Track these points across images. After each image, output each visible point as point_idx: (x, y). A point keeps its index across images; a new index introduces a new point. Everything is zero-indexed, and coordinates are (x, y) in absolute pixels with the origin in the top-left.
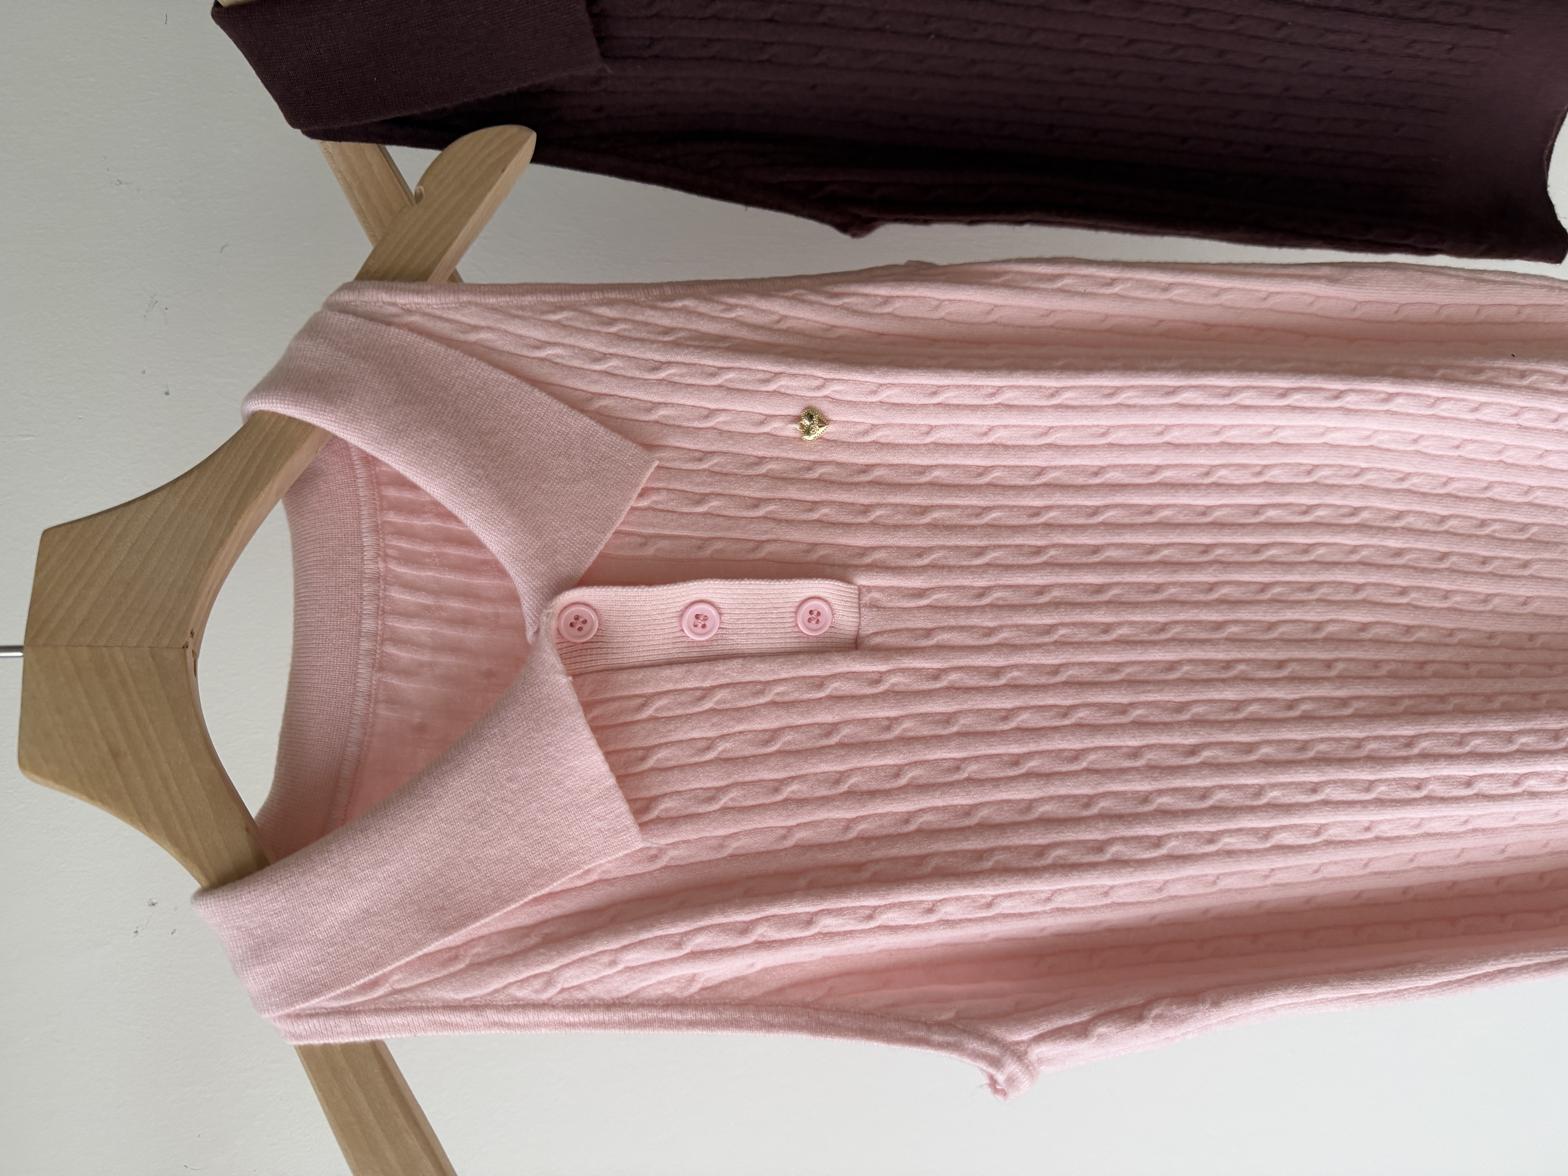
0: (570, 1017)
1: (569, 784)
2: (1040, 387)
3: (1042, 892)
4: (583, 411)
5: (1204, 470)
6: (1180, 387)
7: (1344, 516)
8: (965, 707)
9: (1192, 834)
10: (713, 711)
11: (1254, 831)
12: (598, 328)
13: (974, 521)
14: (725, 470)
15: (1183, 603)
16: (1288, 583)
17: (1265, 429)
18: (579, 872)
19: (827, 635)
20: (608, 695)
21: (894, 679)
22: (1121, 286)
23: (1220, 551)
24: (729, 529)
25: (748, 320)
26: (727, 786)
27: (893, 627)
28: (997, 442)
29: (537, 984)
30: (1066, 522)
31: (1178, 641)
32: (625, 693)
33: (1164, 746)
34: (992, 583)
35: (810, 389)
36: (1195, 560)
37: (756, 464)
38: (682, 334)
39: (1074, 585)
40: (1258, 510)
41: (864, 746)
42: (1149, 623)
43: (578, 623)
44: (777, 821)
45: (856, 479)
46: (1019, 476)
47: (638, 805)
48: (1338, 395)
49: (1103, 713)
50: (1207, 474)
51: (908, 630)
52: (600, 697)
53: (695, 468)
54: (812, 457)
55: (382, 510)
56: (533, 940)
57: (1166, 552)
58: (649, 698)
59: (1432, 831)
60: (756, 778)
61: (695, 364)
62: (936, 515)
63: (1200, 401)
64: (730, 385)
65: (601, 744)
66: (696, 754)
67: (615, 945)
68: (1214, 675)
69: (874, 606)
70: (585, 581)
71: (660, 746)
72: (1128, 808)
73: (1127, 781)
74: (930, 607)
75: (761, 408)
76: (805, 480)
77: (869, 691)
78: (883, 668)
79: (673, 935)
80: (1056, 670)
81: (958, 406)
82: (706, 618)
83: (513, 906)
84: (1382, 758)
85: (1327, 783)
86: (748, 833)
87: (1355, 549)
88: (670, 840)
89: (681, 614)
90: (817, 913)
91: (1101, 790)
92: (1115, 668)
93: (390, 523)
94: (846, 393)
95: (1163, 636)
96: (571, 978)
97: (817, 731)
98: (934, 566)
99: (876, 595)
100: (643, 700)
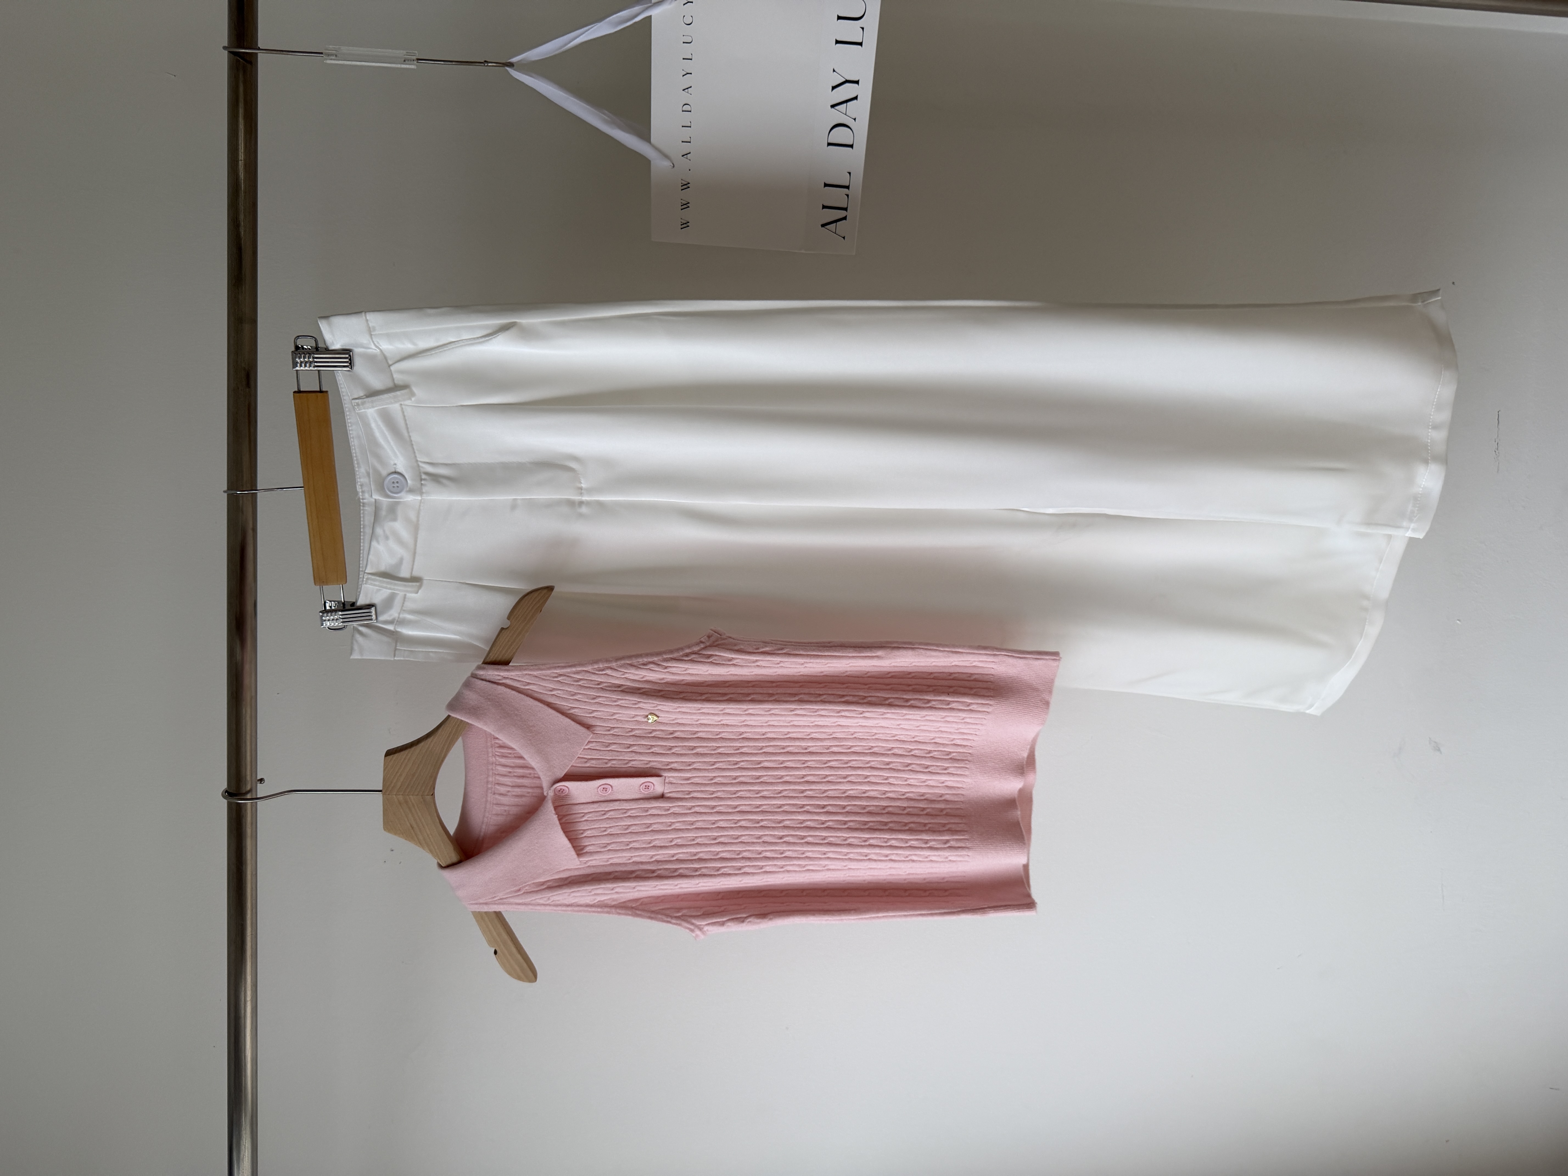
1: (556, 846)
4: (562, 713)
5: (808, 733)
6: (796, 708)
7: (866, 750)
8: (699, 819)
9: (775, 865)
10: (607, 818)
12: (573, 684)
13: (713, 752)
14: (619, 734)
15: (790, 783)
16: (836, 775)
17: (832, 722)
19: (651, 795)
21: (674, 809)
23: (810, 763)
24: (618, 756)
25: (631, 678)
26: (611, 843)
27: (677, 790)
28: (724, 724)
29: (545, 899)
30: (750, 752)
32: (571, 812)
33: (771, 835)
34: (717, 775)
35: (651, 707)
36: (798, 766)
37: (630, 731)
38: (605, 685)
39: (750, 776)
40: (829, 748)
41: (660, 831)
42: (775, 790)
43: (561, 791)
44: (627, 854)
45: (668, 737)
46: (733, 735)
47: (579, 848)
49: (750, 823)
50: (808, 735)
51: (682, 791)
52: (568, 813)
53: (607, 733)
54: (650, 729)
57: (788, 763)
58: (585, 814)
60: (621, 841)
61: (609, 698)
62: (698, 750)
63: (804, 713)
64: (622, 705)
65: (563, 830)
66: (601, 832)
67: (570, 891)
68: (796, 810)
69: (670, 784)
70: (565, 780)
71: (588, 830)
72: (752, 856)
73: (754, 846)
74: (692, 783)
75: (633, 713)
76: (647, 737)
77: (664, 813)
78: (670, 805)
79: (588, 889)
80: (736, 807)
81: (707, 713)
82: (607, 789)
85: (830, 852)
86: (618, 857)
87: (868, 762)
88: (590, 859)
89: (598, 789)
90: (637, 886)
91: (744, 849)
92: (758, 806)
94: (665, 708)
95: (779, 795)
96: (556, 898)
97: (645, 826)
98: (695, 769)
99: (671, 779)
100: (583, 814)
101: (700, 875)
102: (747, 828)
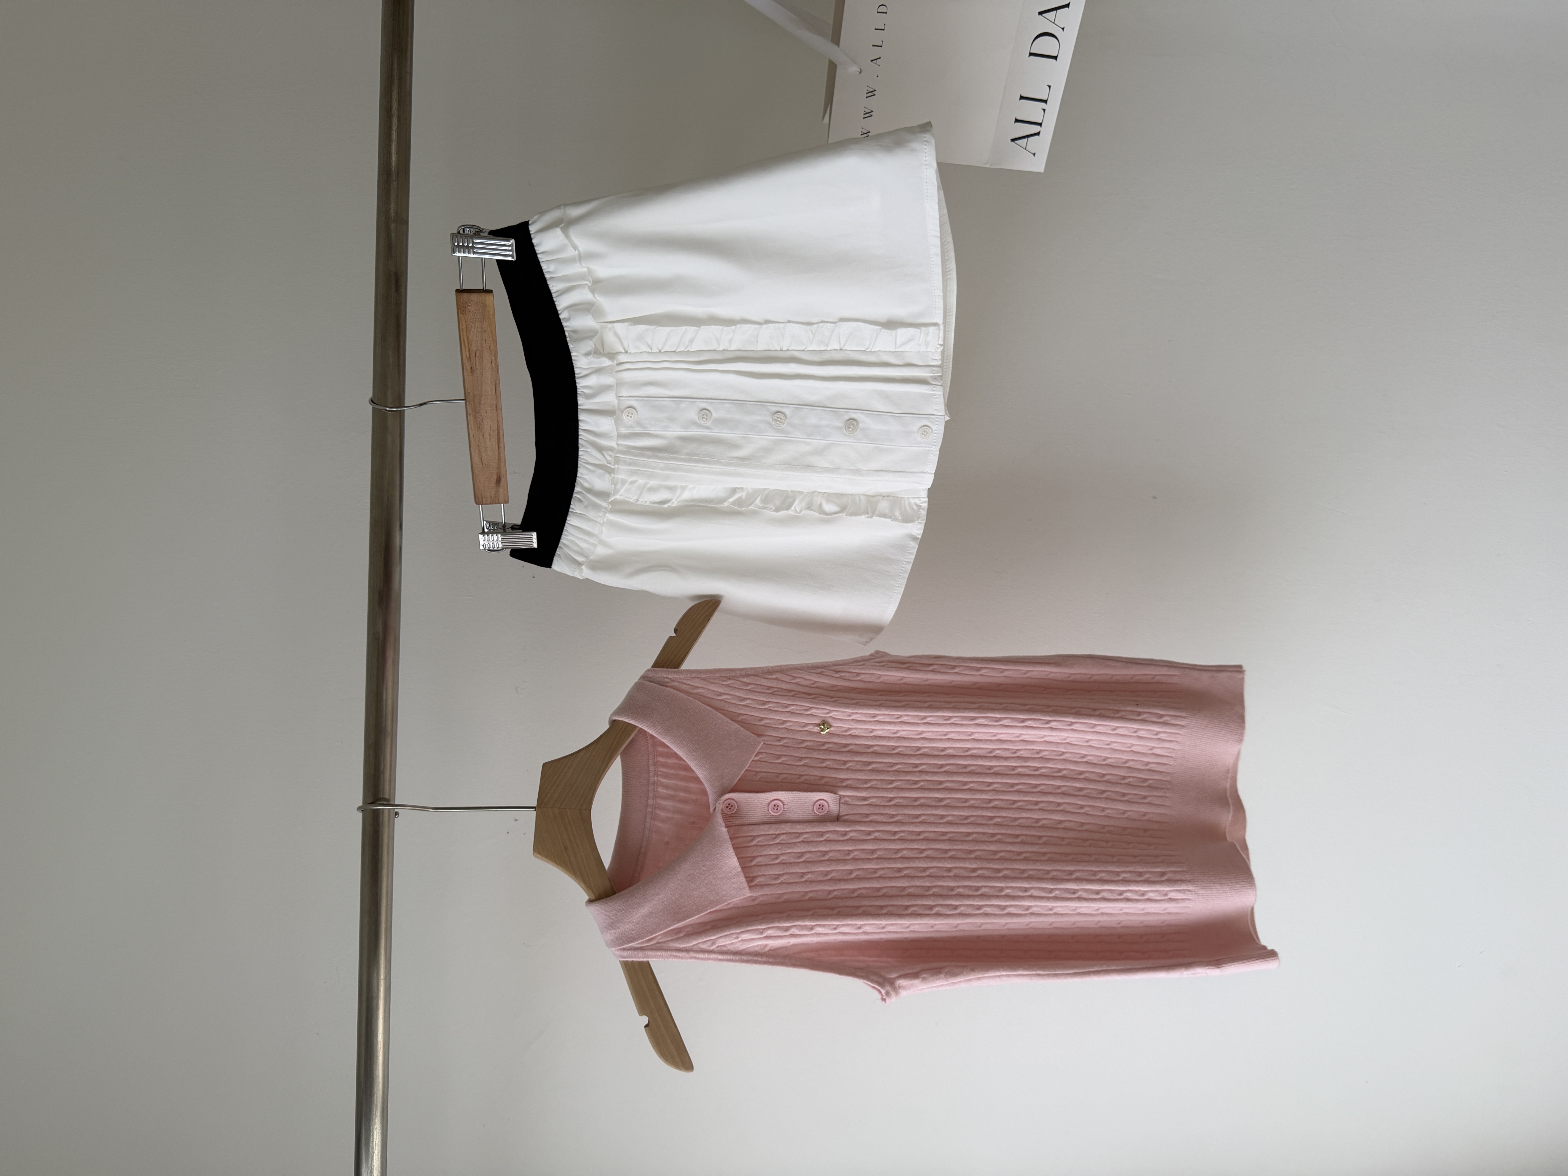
0: (720, 957)
1: (724, 869)
2: (918, 715)
3: (906, 924)
4: (735, 721)
5: (989, 750)
6: (977, 717)
7: (1054, 772)
8: (880, 847)
10: (779, 843)
11: (999, 906)
12: (742, 688)
13: (890, 769)
14: (788, 745)
15: (977, 807)
16: (1026, 801)
17: (1016, 735)
18: (726, 903)
19: (826, 815)
20: (739, 835)
21: (852, 834)
22: (959, 669)
23: (995, 786)
24: (789, 769)
25: (801, 683)
26: (783, 874)
27: (853, 813)
28: (901, 736)
29: (709, 943)
30: (929, 771)
31: (972, 823)
32: (746, 835)
34: (896, 796)
35: (824, 714)
37: (801, 743)
38: (775, 690)
39: (930, 798)
40: (1014, 768)
41: (838, 861)
43: (729, 806)
45: (842, 750)
46: (910, 751)
47: (749, 879)
48: (1048, 722)
49: (938, 853)
50: (991, 752)
51: (859, 814)
52: (736, 836)
53: (777, 744)
54: (824, 740)
55: (656, 756)
56: (709, 927)
57: (971, 785)
58: (755, 837)
59: (1082, 912)
60: (794, 871)
61: (779, 703)
62: (874, 766)
63: (986, 723)
64: (792, 711)
65: (736, 855)
66: (772, 860)
67: (738, 931)
68: (987, 839)
69: (846, 803)
70: (733, 790)
71: (758, 856)
72: (945, 892)
73: (944, 881)
74: (869, 805)
76: (821, 750)
77: (841, 839)
78: (848, 829)
79: (760, 929)
80: (919, 833)
81: (884, 722)
82: (778, 806)
83: (702, 914)
84: (1057, 879)
85: (1032, 888)
86: (790, 892)
87: (1059, 787)
88: (760, 894)
89: (769, 804)
90: (815, 926)
91: (934, 884)
92: (944, 834)
93: (659, 761)
94: (838, 716)
95: (966, 822)
96: (722, 942)
97: (819, 854)
98: (871, 788)
99: (847, 799)
100: (752, 838)
101: (886, 914)
102: (933, 859)
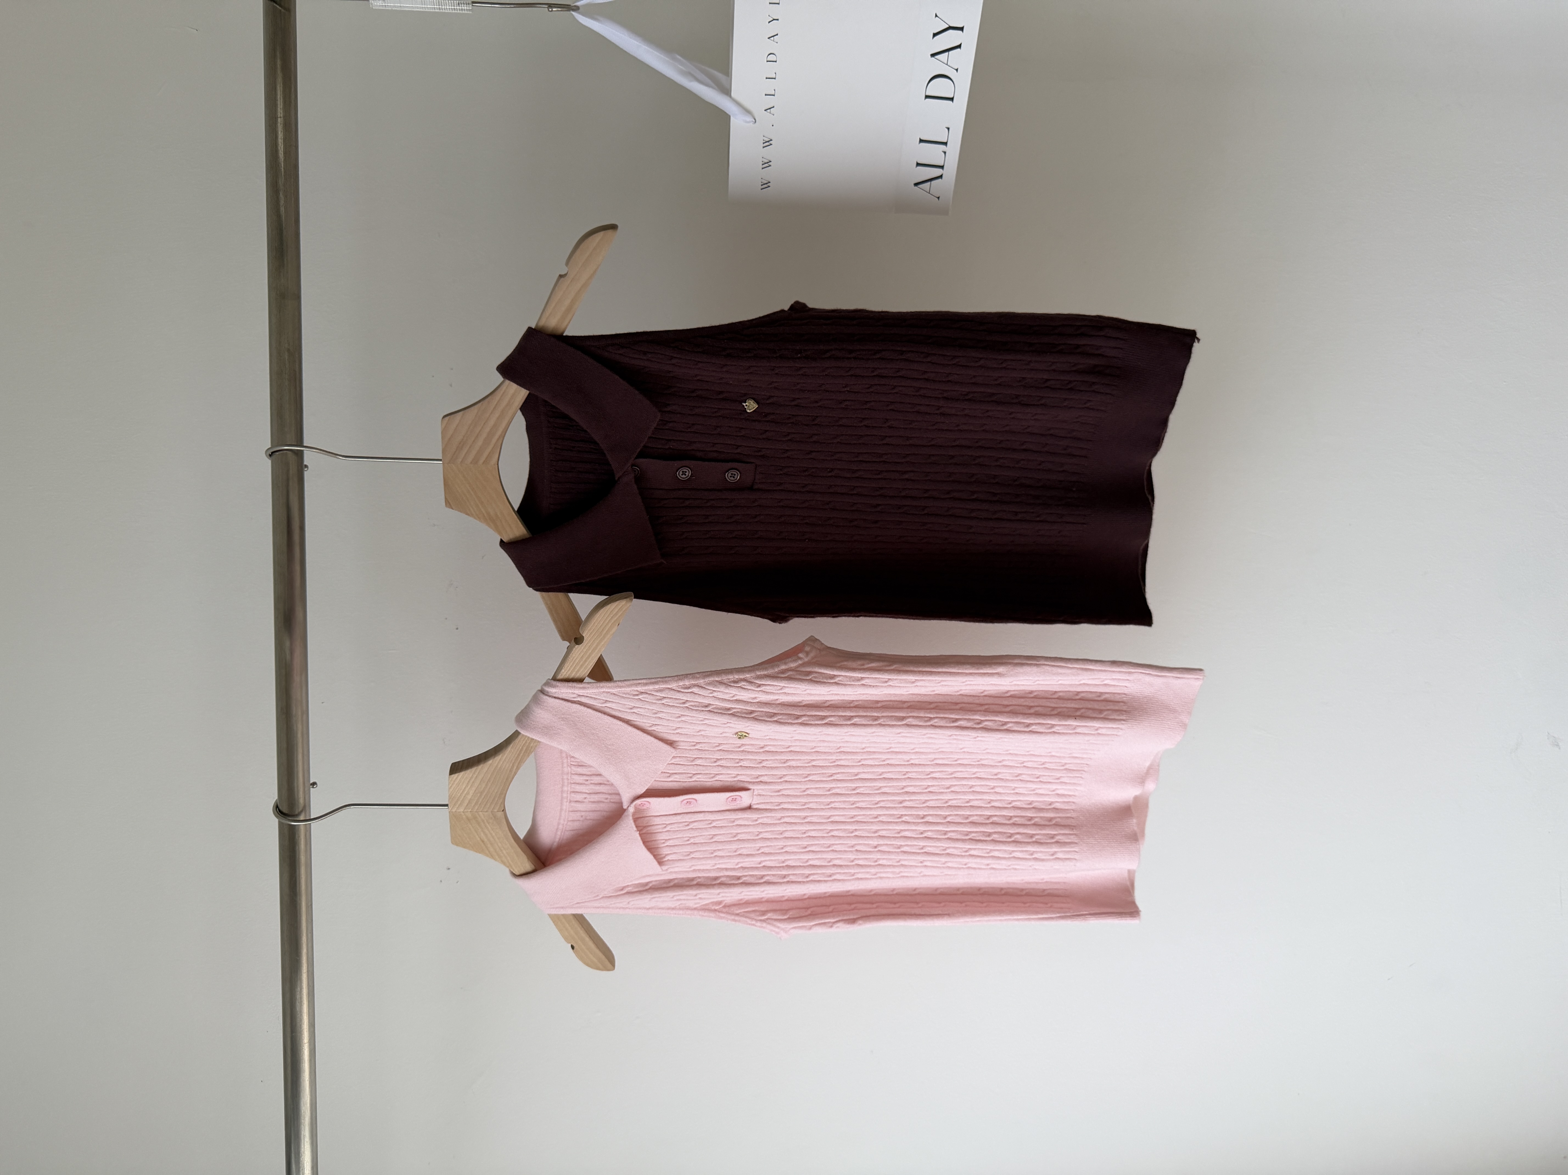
4: (647, 733)
8: (789, 829)
9: (868, 872)
10: (691, 829)
11: (895, 872)
12: (656, 702)
13: (807, 765)
14: (704, 749)
16: (939, 786)
19: (738, 806)
20: (652, 824)
21: (762, 820)
23: (912, 774)
24: (703, 771)
25: (720, 697)
26: (694, 852)
27: (765, 802)
30: (847, 765)
32: (659, 823)
33: (865, 844)
35: (740, 727)
36: (898, 777)
37: (717, 746)
38: (691, 703)
39: (845, 787)
41: (748, 840)
42: (872, 801)
43: (639, 807)
44: (712, 862)
45: (758, 751)
49: (845, 832)
51: (771, 803)
52: (647, 834)
53: (692, 748)
57: (888, 775)
58: (667, 825)
60: (704, 850)
61: (695, 717)
62: (792, 763)
64: (709, 724)
66: (683, 842)
69: (759, 795)
71: (670, 839)
74: (781, 795)
75: (721, 730)
76: (737, 751)
77: (751, 824)
78: (758, 816)
80: (829, 817)
86: (701, 864)
89: (682, 802)
94: (757, 728)
95: (876, 806)
97: (731, 835)
98: (786, 781)
99: (760, 791)
100: (665, 825)
101: (788, 882)
102: (840, 837)
